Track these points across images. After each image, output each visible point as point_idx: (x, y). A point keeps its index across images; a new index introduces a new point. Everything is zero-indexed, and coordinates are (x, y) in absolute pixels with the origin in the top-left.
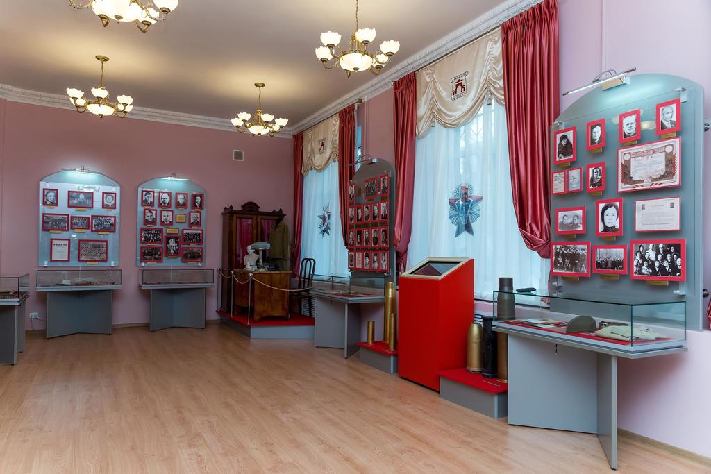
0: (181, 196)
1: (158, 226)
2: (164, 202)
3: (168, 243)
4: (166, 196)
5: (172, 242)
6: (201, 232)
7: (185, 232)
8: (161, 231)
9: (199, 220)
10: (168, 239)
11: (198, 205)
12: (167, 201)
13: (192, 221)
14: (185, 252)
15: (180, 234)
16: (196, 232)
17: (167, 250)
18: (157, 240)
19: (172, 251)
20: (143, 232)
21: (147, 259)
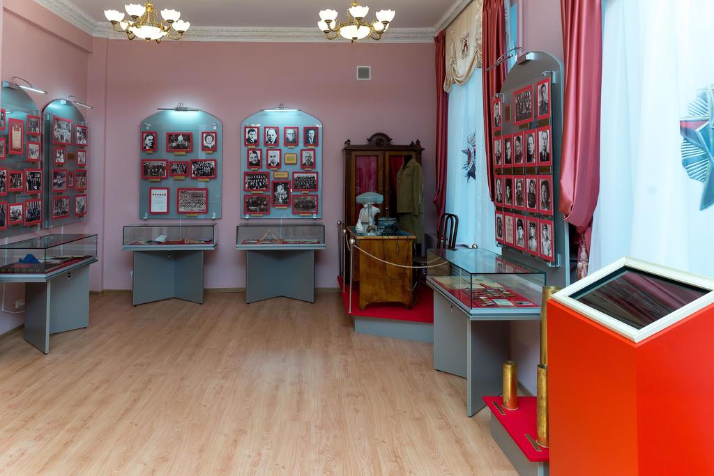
0: (290, 131)
1: (264, 169)
2: (270, 140)
3: (275, 190)
4: (272, 132)
5: (280, 189)
6: (315, 175)
7: (296, 175)
8: (267, 175)
9: (313, 161)
10: (276, 185)
11: (311, 141)
12: (274, 138)
13: (304, 161)
14: (296, 201)
15: (290, 178)
16: (310, 175)
17: (275, 198)
18: (262, 187)
19: (281, 201)
20: (247, 178)
21: (251, 211)
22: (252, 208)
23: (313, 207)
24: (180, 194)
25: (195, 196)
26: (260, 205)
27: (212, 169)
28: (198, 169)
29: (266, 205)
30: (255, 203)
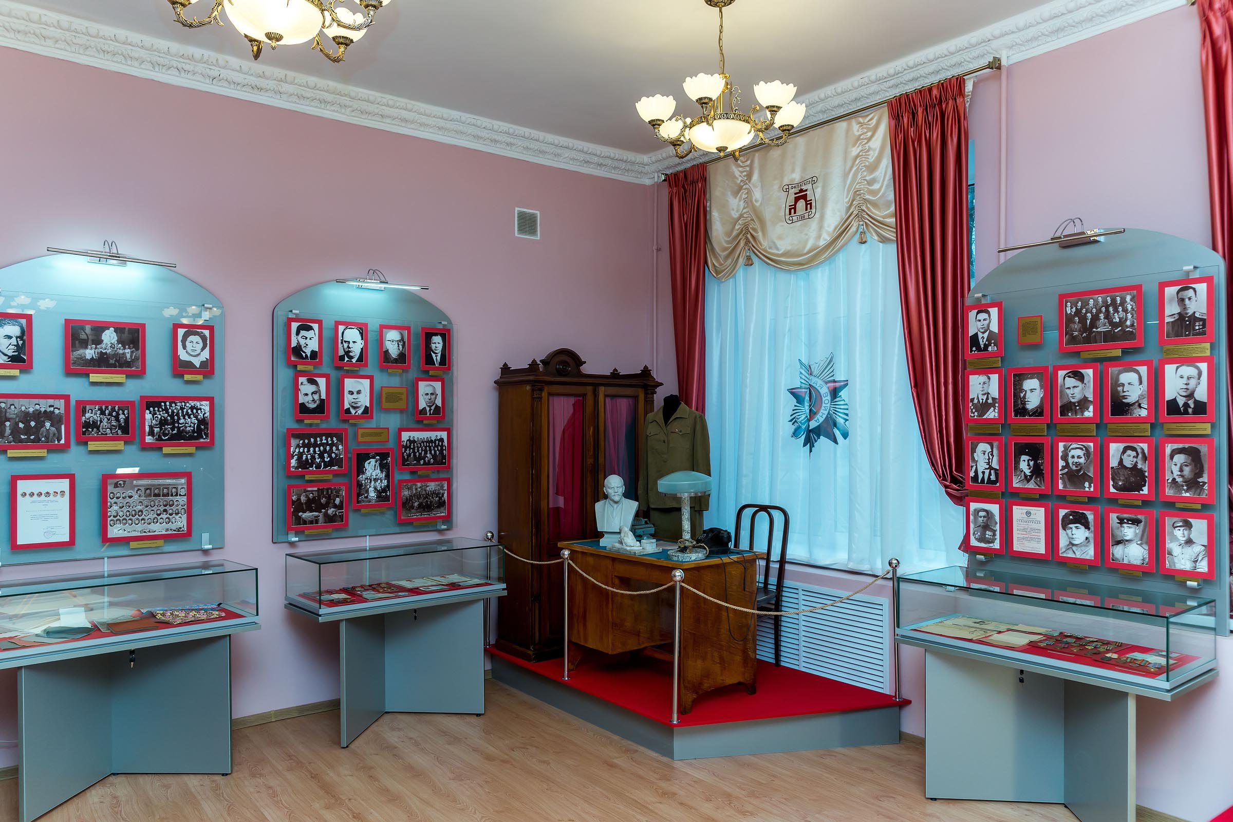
0: (392, 336)
1: (333, 423)
2: (347, 353)
3: (360, 470)
4: (353, 335)
5: (372, 468)
6: (444, 435)
7: (405, 436)
10: (362, 458)
11: (437, 358)
12: (356, 350)
13: (422, 404)
14: (406, 493)
15: (391, 444)
16: (433, 435)
17: (360, 489)
18: (331, 463)
19: (372, 494)
20: (294, 442)
21: (305, 522)
22: (306, 515)
23: (441, 504)
24: (110, 488)
25: (153, 493)
26: (326, 506)
27: (202, 422)
28: (163, 423)
29: (340, 507)
30: (313, 504)
